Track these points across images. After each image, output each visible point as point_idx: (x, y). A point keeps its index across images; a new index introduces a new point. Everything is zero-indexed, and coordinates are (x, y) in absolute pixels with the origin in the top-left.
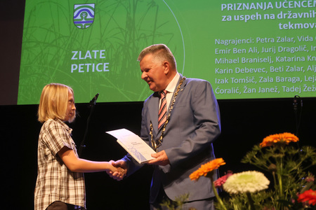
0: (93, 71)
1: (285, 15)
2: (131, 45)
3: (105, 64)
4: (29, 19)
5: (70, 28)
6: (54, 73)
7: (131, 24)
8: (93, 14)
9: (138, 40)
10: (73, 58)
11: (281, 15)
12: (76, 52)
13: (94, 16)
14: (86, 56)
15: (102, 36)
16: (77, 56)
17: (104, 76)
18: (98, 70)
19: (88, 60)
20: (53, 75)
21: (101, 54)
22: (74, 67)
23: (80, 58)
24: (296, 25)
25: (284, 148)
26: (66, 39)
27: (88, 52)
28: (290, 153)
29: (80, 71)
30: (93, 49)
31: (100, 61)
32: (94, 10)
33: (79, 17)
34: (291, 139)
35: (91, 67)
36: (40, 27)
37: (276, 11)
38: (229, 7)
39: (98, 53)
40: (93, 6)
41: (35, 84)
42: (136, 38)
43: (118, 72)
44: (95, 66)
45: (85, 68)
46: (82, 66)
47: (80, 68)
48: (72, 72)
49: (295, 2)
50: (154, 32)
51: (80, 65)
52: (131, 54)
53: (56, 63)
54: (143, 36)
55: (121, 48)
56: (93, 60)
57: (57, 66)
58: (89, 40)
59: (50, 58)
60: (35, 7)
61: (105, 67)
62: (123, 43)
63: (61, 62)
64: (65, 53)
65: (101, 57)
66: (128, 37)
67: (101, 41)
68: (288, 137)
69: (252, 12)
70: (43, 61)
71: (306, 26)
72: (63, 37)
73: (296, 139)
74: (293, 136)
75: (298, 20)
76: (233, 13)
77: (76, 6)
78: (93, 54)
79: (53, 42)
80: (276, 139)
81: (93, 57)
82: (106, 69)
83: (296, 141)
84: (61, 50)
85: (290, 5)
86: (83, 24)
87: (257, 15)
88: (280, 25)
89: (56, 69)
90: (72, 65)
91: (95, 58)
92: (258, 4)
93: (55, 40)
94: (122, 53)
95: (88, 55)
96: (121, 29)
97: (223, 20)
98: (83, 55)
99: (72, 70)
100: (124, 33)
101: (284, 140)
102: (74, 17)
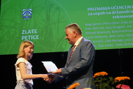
0: (32, 39)
1: (115, 12)
2: (49, 27)
3: (37, 36)
4: (3, 16)
5: (21, 20)
6: (14, 40)
7: (48, 18)
8: (31, 13)
9: (52, 24)
10: (22, 33)
11: (114, 12)
12: (24, 31)
13: (31, 14)
14: (28, 32)
15: (35, 23)
16: (24, 32)
17: (37, 41)
18: (34, 39)
19: (29, 34)
20: (14, 41)
21: (35, 31)
22: (23, 37)
23: (26, 33)
24: (120, 17)
25: (102, 78)
26: (19, 25)
27: (29, 30)
28: (103, 80)
29: (26, 39)
30: (31, 29)
31: (35, 34)
32: (32, 11)
33: (25, 15)
34: (104, 74)
35: (31, 37)
36: (7, 20)
37: (111, 11)
38: (91, 9)
39: (34, 31)
40: (31, 10)
41: (6, 46)
42: (51, 24)
43: (43, 39)
44: (33, 37)
45: (28, 37)
46: (26, 37)
47: (26, 38)
48: (22, 39)
49: (120, 7)
50: (58, 21)
51: (26, 36)
52: (49, 31)
53: (15, 36)
54: (54, 23)
55: (44, 28)
56: (32, 34)
57: (15, 37)
58: (30, 25)
59: (12, 34)
60: (5, 11)
61: (37, 37)
62: (45, 26)
63: (17, 35)
64: (19, 31)
65: (35, 33)
66: (47, 23)
67: (35, 26)
68: (104, 73)
69: (101, 11)
70: (9, 35)
71: (125, 17)
72: (18, 24)
73: (107, 74)
74: (106, 73)
75: (121, 14)
76: (93, 12)
77: (24, 10)
78: (31, 31)
79: (13, 26)
80: (99, 74)
81: (32, 33)
82: (38, 38)
83: (106, 75)
84: (17, 30)
85: (117, 8)
86: (27, 18)
87: (103, 13)
88: (114, 17)
89: (15, 38)
90: (22, 37)
91: (33, 33)
92: (103, 8)
93: (15, 25)
94: (44, 31)
95: (29, 32)
96: (44, 20)
97: (89, 15)
98: (27, 32)
99: (22, 38)
100: (45, 22)
101: (102, 74)
102: (23, 15)
